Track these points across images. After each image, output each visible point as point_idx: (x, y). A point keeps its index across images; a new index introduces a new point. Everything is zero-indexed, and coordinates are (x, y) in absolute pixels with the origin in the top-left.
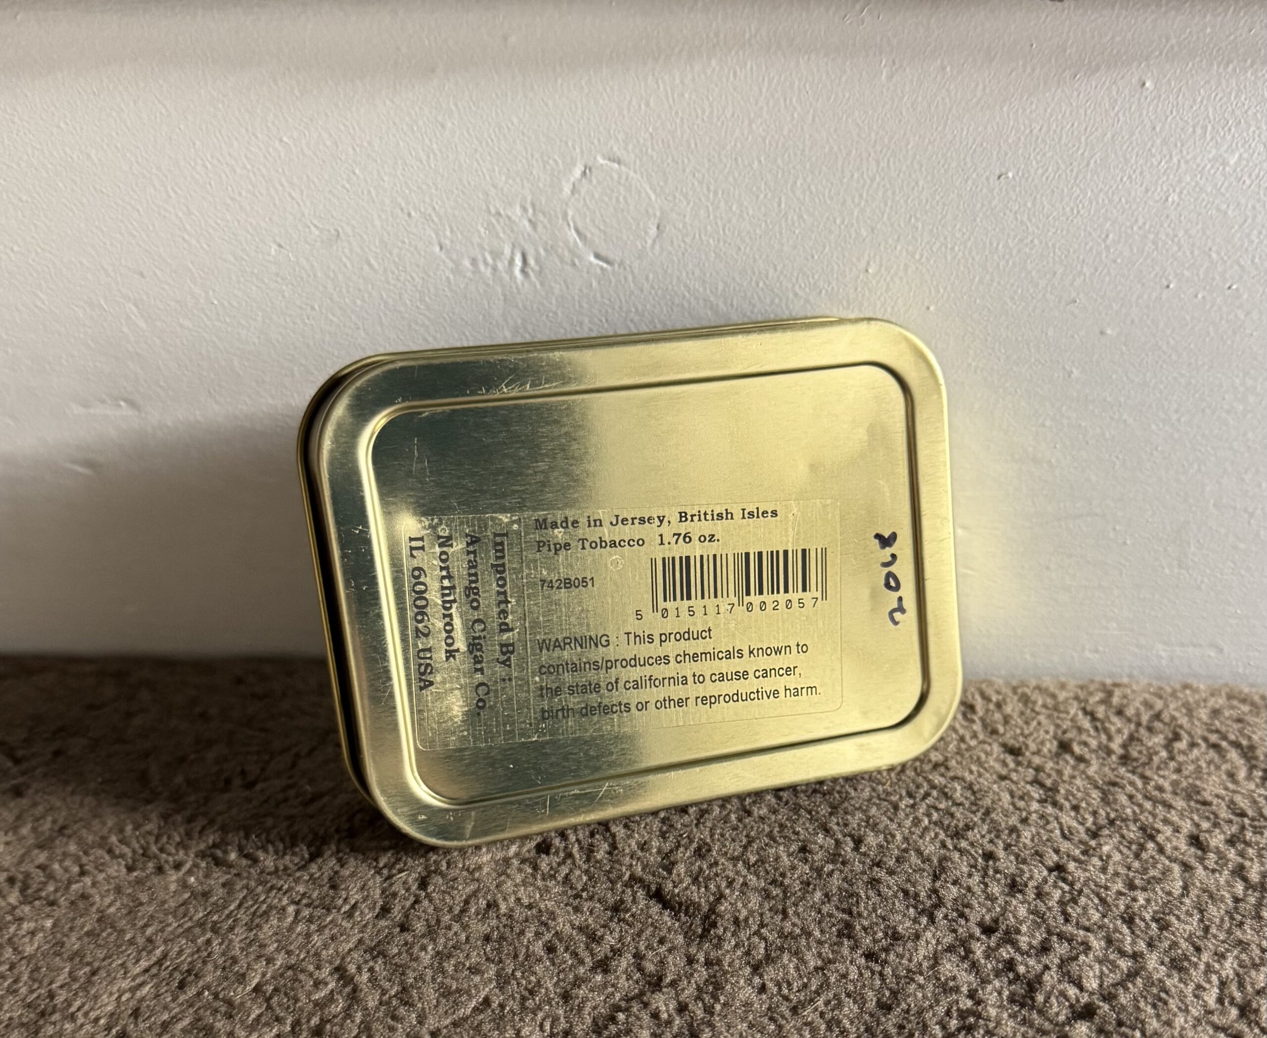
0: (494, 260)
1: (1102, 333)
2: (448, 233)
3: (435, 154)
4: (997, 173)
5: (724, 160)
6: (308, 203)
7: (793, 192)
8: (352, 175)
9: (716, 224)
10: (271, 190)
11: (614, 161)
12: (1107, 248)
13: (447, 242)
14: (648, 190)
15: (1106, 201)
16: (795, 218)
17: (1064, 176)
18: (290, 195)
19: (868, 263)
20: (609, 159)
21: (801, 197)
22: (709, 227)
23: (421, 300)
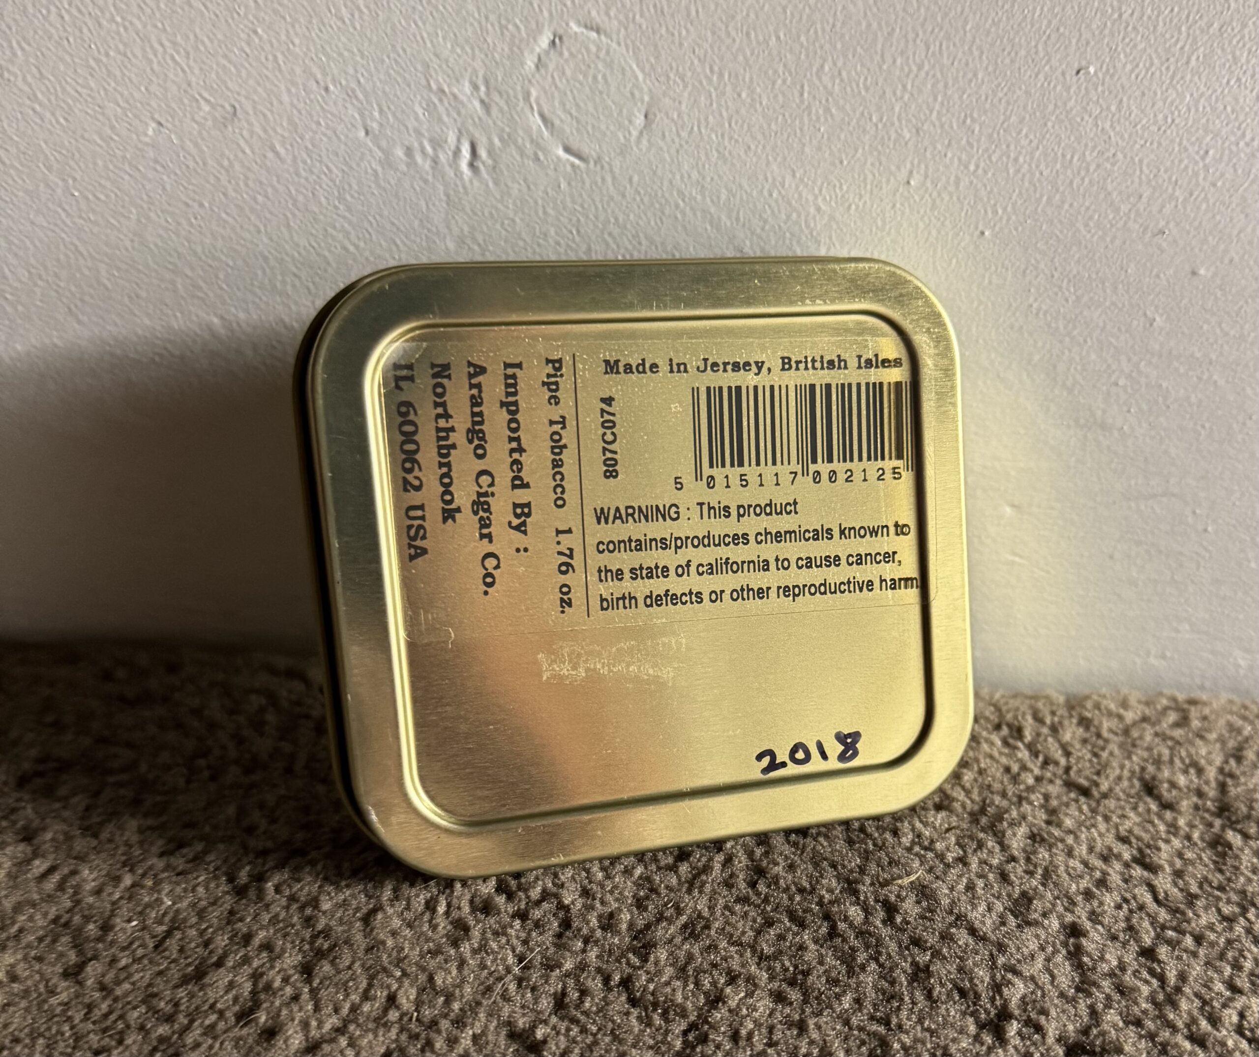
0: (434, 149)
1: (1194, 273)
2: (376, 114)
3: (361, 12)
4: (1076, 66)
5: (733, 33)
6: (197, 71)
7: (820, 79)
8: (253, 36)
9: (721, 115)
10: (148, 49)
11: (592, 29)
12: (1206, 168)
13: (375, 125)
14: (634, 66)
15: (1208, 109)
16: (821, 112)
17: (1158, 73)
18: (173, 58)
19: (911, 172)
20: (586, 27)
21: (830, 86)
22: (711, 118)
23: (341, 199)
